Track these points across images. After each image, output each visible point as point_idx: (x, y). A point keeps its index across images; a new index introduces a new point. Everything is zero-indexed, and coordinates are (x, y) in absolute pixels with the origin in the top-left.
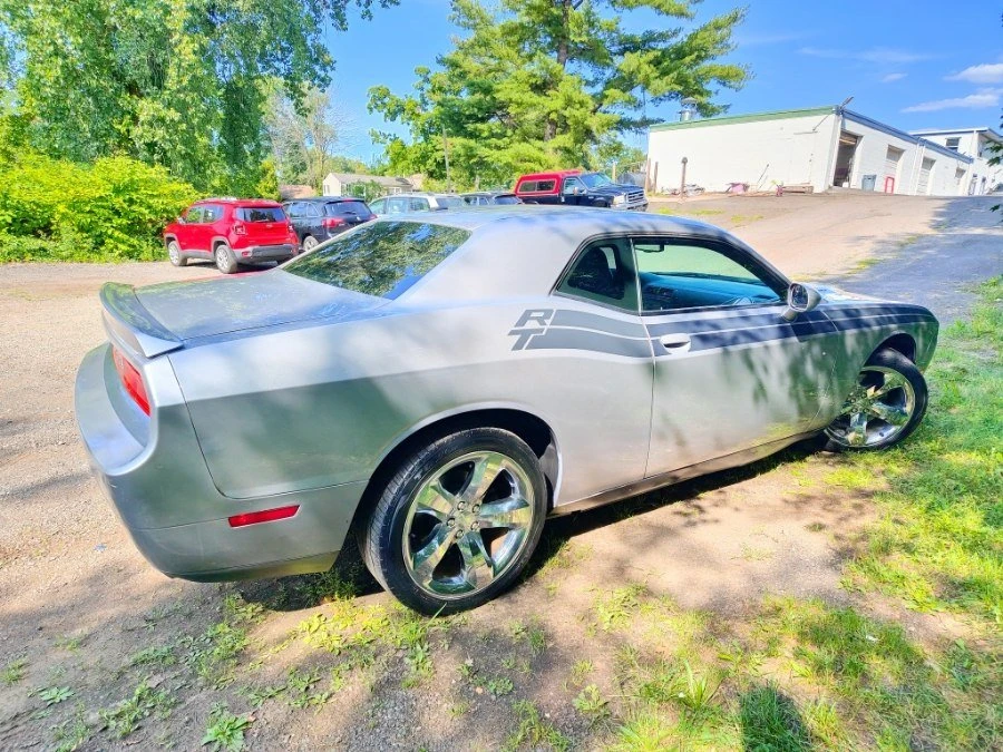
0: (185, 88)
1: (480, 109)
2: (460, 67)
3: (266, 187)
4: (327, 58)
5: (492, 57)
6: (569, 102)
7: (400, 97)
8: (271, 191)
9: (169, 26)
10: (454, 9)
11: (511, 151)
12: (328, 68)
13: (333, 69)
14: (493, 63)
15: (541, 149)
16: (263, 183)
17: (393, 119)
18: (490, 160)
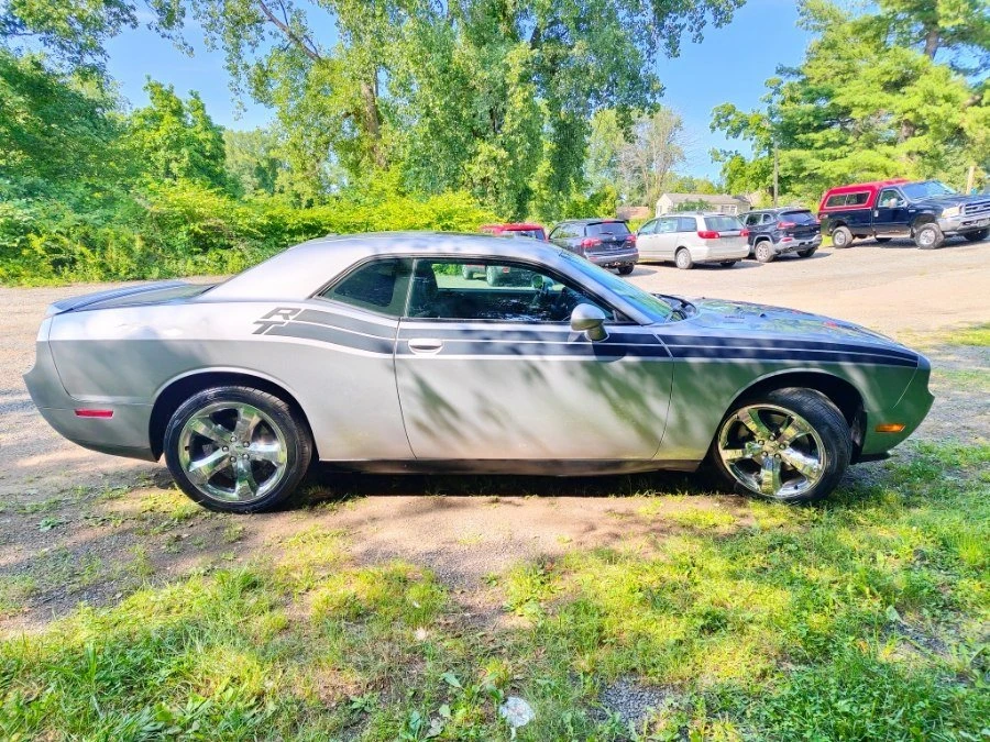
0: (516, 131)
1: (816, 117)
2: (802, 74)
3: (604, 210)
4: (656, 86)
5: (839, 58)
6: (930, 98)
7: (748, 113)
8: (609, 213)
9: (508, 81)
10: (802, 14)
11: (847, 161)
12: (657, 95)
13: (662, 95)
14: (842, 65)
15: (888, 156)
16: (603, 206)
17: (736, 136)
18: (820, 172)
